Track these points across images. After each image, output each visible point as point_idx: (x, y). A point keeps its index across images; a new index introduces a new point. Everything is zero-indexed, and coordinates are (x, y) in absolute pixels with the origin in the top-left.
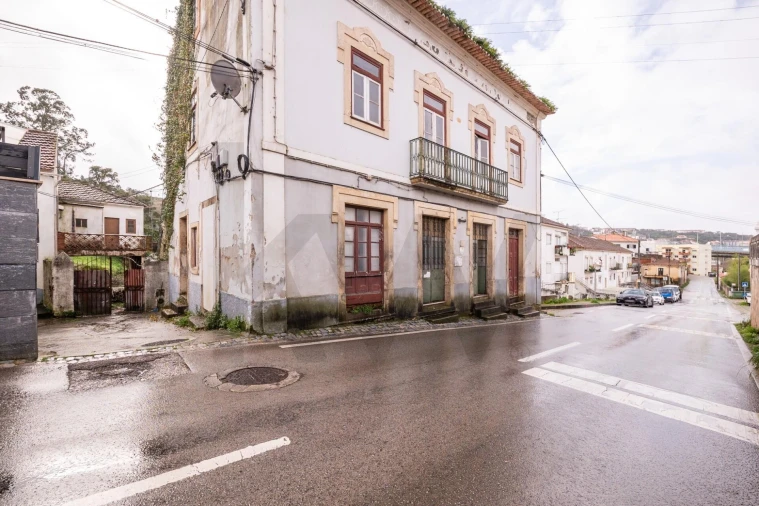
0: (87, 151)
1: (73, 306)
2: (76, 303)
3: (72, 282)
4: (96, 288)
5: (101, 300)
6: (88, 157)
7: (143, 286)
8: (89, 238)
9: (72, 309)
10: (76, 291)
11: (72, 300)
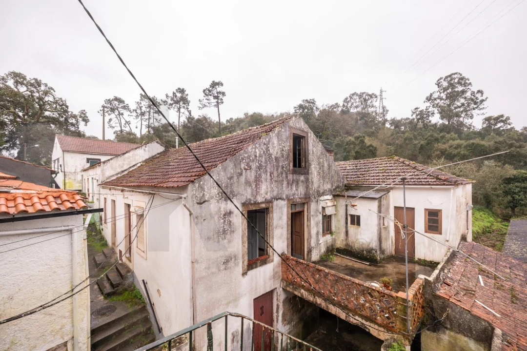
0: (481, 106)
6: (482, 111)
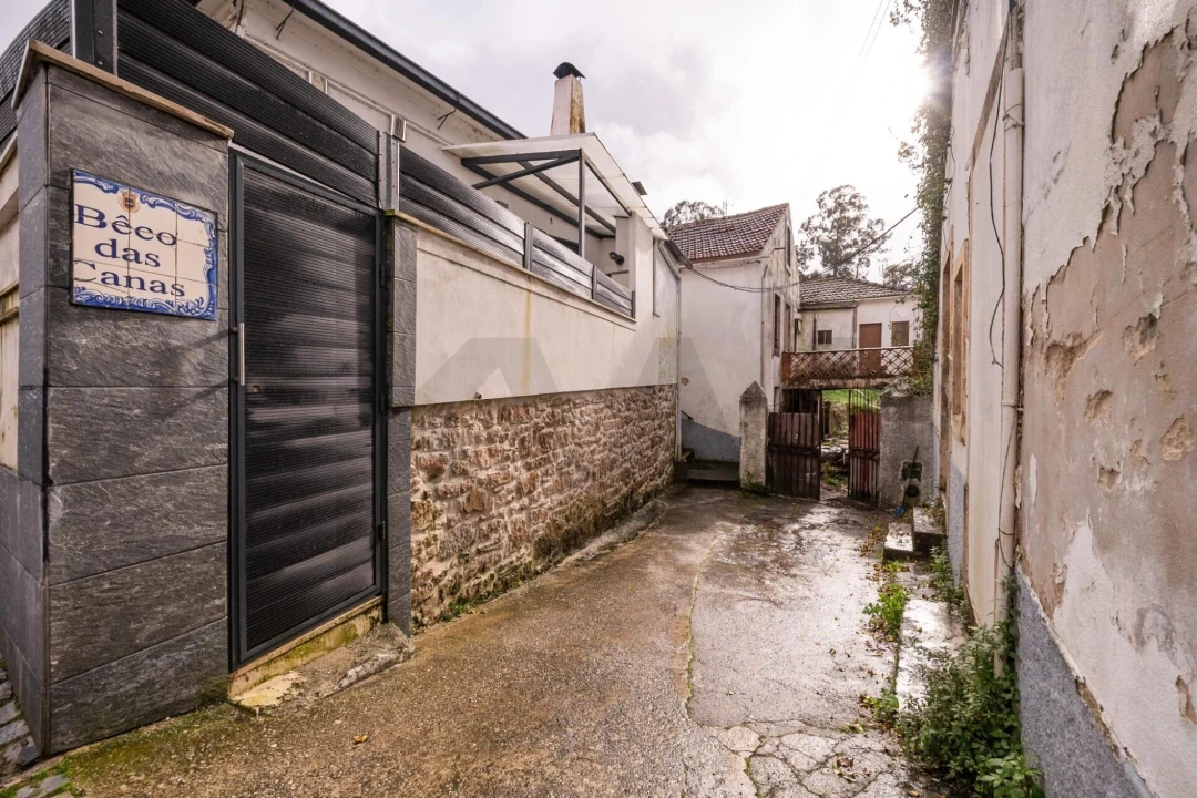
0: (883, 247)
1: (763, 475)
2: (769, 469)
3: (763, 432)
4: (798, 447)
5: (805, 471)
7: (878, 452)
8: (834, 358)
9: (762, 480)
10: (770, 449)
11: (763, 464)
